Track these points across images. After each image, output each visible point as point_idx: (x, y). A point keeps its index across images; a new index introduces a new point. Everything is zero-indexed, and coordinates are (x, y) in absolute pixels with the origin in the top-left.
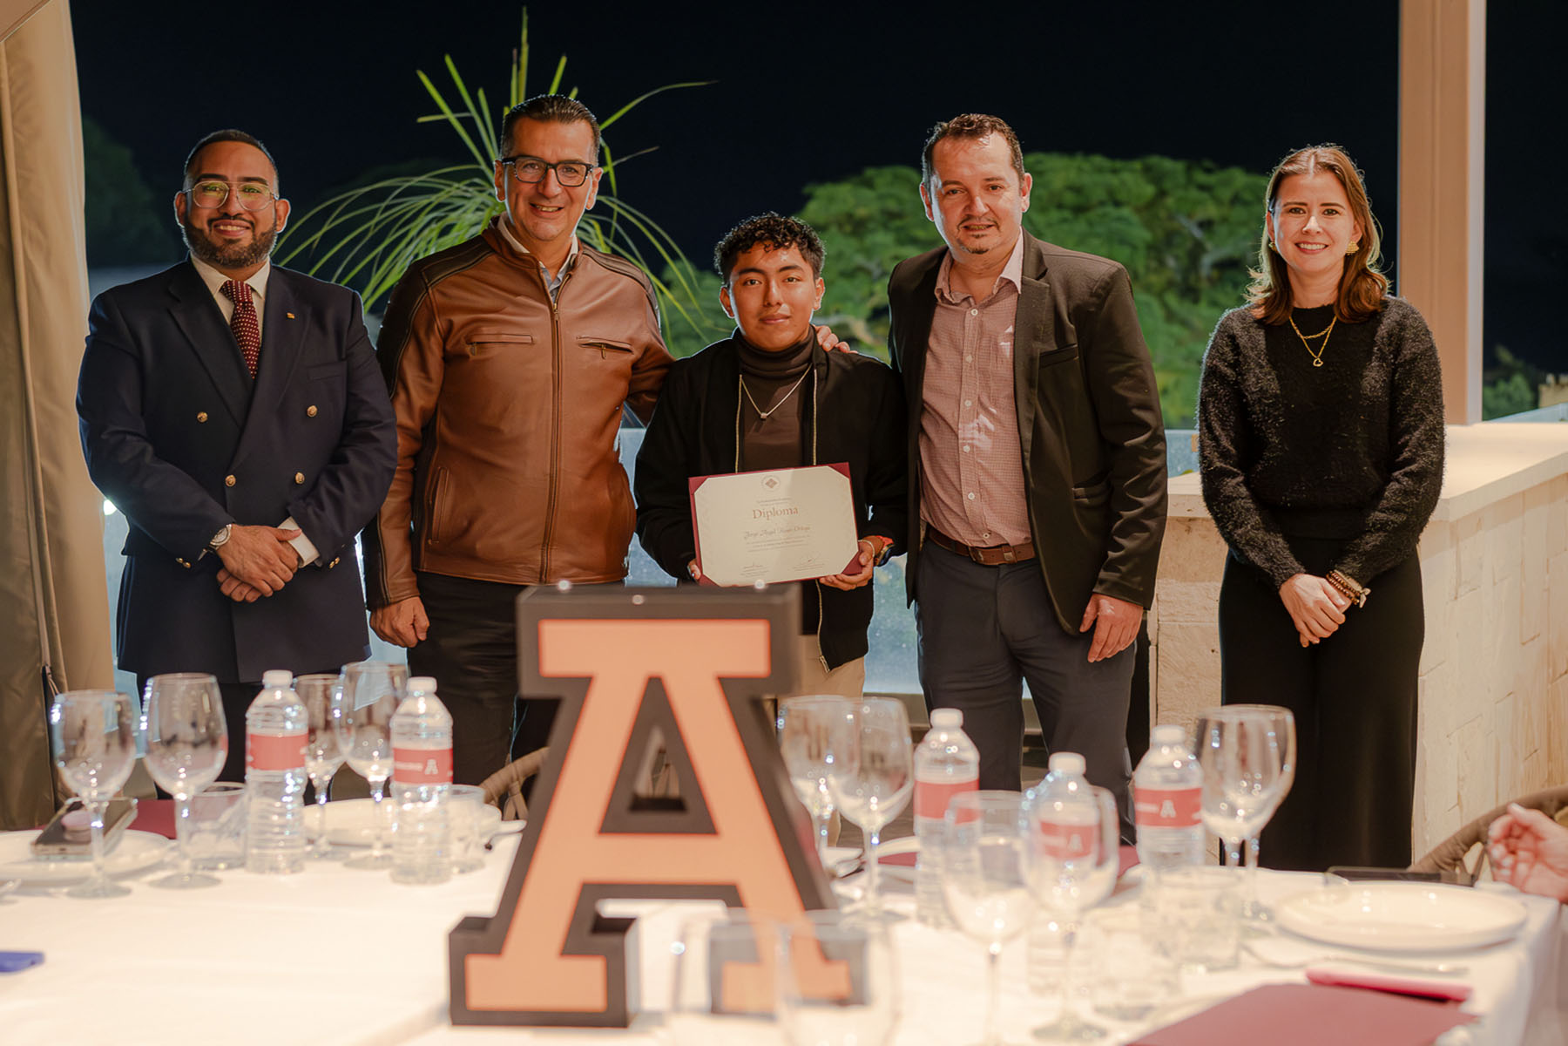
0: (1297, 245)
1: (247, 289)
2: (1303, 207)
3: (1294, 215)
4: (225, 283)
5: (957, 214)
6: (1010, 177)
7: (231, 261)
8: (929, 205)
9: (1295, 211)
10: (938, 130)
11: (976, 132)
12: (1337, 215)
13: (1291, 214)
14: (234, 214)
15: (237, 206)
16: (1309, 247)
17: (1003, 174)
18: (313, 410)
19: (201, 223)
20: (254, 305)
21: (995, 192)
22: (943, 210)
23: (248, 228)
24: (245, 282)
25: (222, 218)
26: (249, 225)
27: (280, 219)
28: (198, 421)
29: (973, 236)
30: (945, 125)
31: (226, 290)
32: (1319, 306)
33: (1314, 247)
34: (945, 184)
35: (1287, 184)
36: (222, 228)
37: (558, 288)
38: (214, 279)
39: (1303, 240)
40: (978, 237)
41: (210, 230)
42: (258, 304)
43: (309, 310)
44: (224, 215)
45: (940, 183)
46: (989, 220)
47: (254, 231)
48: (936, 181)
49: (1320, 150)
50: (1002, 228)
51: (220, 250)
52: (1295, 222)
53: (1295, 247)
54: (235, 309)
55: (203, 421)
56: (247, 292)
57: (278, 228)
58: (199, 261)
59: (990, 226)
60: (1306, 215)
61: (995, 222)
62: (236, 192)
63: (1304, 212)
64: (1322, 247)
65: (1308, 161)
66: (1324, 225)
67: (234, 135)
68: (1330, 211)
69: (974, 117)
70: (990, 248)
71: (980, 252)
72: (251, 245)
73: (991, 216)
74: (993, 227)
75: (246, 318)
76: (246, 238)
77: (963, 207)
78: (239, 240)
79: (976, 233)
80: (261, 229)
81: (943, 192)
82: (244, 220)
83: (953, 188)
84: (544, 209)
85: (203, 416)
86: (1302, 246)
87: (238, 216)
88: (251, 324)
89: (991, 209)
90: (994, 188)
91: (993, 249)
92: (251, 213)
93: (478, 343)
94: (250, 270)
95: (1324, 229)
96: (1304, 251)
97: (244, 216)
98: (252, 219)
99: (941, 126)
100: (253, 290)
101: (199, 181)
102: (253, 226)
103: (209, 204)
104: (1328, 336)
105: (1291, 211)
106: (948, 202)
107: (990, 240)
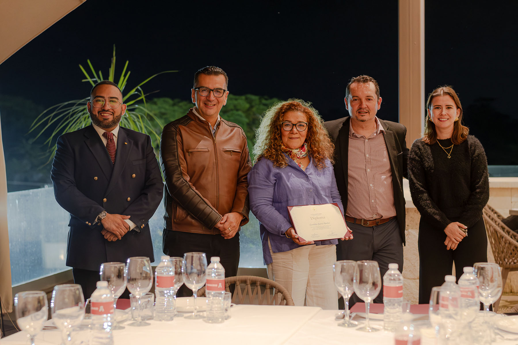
0: (439, 119)
1: (112, 134)
2: (440, 107)
3: (437, 109)
4: (104, 133)
5: (356, 107)
6: (375, 96)
7: (105, 126)
8: (347, 105)
9: (438, 108)
10: (352, 80)
11: (365, 81)
12: (451, 109)
13: (436, 109)
14: (107, 110)
15: (108, 107)
16: (443, 120)
17: (373, 95)
18: (134, 175)
19: (96, 113)
20: (114, 140)
21: (369, 101)
22: (352, 106)
23: (111, 115)
24: (111, 132)
25: (102, 111)
26: (112, 113)
27: (123, 111)
28: (95, 180)
29: (361, 115)
30: (355, 78)
31: (104, 135)
32: (447, 138)
33: (444, 119)
34: (353, 97)
35: (434, 100)
36: (102, 114)
37: (215, 132)
38: (101, 131)
39: (441, 117)
40: (362, 116)
41: (99, 115)
42: (115, 140)
43: (132, 142)
44: (103, 110)
45: (352, 97)
46: (366, 110)
47: (113, 115)
48: (350, 96)
49: (444, 88)
50: (370, 114)
51: (102, 122)
52: (438, 112)
53: (438, 120)
54: (108, 142)
55: (96, 179)
56: (112, 135)
57: (122, 114)
58: (96, 126)
59: (367, 112)
60: (441, 109)
61: (369, 111)
62: (107, 103)
63: (440, 108)
64: (447, 119)
65: (441, 92)
66: (447, 112)
67: (107, 82)
68: (449, 107)
69: (365, 76)
70: (366, 120)
71: (363, 121)
72: (113, 120)
73: (367, 109)
74: (368, 113)
75: (111, 145)
76: (111, 118)
77: (358, 105)
78: (109, 119)
79: (362, 114)
80: (117, 114)
81: (352, 100)
82: (110, 112)
83: (357, 99)
84: (209, 105)
85: (96, 178)
86: (440, 119)
87: (108, 110)
88: (113, 147)
89: (368, 107)
90: (369, 100)
91: (367, 121)
92: (113, 109)
93: (191, 152)
94: (112, 128)
95: (447, 114)
96: (441, 121)
97: (110, 111)
98: (113, 112)
99: (353, 79)
100: (114, 135)
101: (95, 98)
102: (113, 114)
103: (98, 106)
104: (452, 148)
105: (436, 108)
106: (353, 104)
107: (366, 117)
